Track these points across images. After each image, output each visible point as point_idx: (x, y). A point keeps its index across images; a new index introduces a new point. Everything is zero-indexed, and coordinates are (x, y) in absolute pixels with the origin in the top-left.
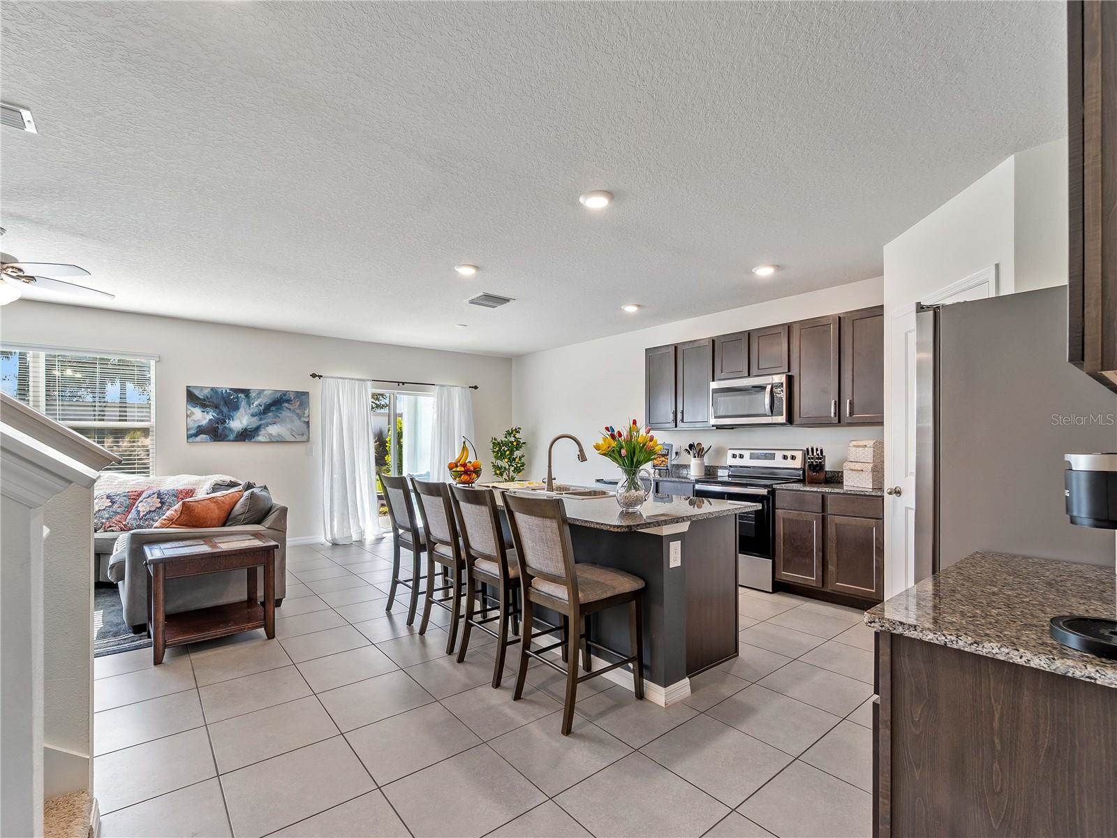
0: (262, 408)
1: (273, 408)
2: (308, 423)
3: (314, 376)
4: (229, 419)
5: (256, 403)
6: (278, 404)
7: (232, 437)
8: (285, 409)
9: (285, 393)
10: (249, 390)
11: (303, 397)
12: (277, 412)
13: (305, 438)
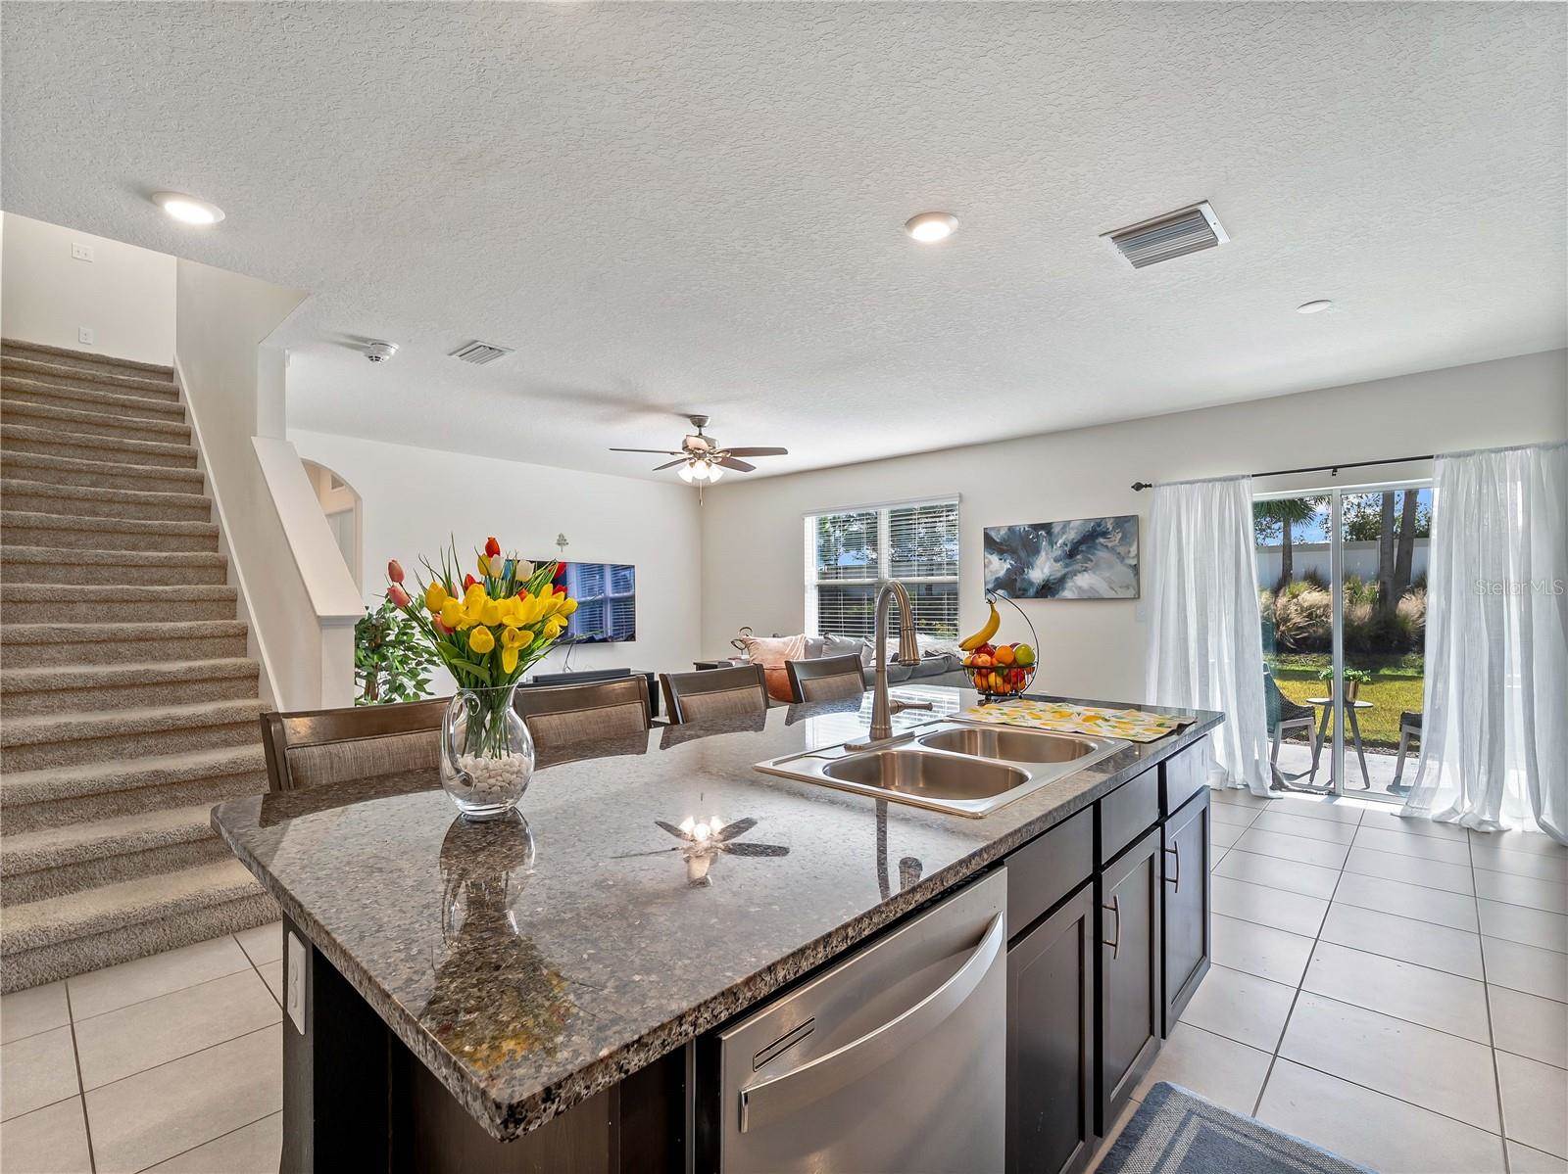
0: (1067, 549)
1: (1083, 548)
2: (1136, 569)
3: (1138, 487)
4: (1028, 568)
5: (1060, 541)
6: (1090, 540)
7: (1032, 591)
8: (1099, 547)
9: (1099, 522)
10: (1051, 524)
11: (1127, 526)
12: (1088, 553)
13: (1131, 593)
